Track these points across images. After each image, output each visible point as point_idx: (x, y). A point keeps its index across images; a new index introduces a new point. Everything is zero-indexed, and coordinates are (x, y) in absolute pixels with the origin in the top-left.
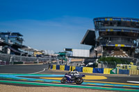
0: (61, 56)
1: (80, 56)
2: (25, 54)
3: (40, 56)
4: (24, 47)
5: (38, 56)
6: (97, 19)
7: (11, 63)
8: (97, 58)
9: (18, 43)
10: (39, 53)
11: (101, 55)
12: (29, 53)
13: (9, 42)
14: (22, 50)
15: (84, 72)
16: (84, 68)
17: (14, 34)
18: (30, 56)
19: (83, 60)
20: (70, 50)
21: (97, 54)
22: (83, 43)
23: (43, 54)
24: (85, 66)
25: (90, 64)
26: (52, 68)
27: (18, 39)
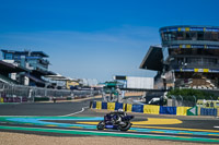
0: (110, 87)
1: (139, 87)
2: (53, 86)
3: (75, 88)
4: (50, 74)
5: (72, 88)
6: (165, 29)
7: (31, 99)
8: (165, 91)
9: (41, 68)
10: (74, 84)
11: (173, 85)
12: (59, 83)
13: (27, 67)
14: (47, 79)
15: (145, 112)
16: (146, 107)
17: (34, 54)
18: (59, 88)
19: (144, 94)
20: (124, 78)
21: (165, 85)
22: (143, 67)
23: (81, 85)
24: (147, 103)
25: (155, 99)
26: (95, 107)
27: (41, 62)
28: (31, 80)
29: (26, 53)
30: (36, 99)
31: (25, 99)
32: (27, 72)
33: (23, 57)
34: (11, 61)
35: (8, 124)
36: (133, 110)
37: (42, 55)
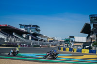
0: (67, 41)
1: (80, 41)
2: (42, 40)
3: (52, 41)
4: (40, 35)
5: (50, 41)
6: (92, 15)
7: (32, 46)
8: (91, 43)
9: (37, 32)
10: (51, 39)
11: (95, 40)
12: (44, 39)
13: (31, 32)
14: (39, 37)
15: (82, 52)
16: (83, 50)
17: (33, 26)
18: (45, 41)
19: (82, 44)
20: (73, 37)
21: (91, 40)
22: (82, 32)
23: (54, 40)
24: (83, 48)
25: (87, 47)
26: (60, 50)
27: (36, 30)
28: (32, 38)
29: (30, 26)
30: (34, 46)
31: (29, 46)
32: (30, 34)
33: (29, 27)
34: (23, 29)
35: (22, 57)
36: (77, 51)
37: (37, 27)
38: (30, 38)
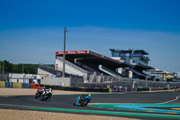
28: (134, 74)
29: (130, 52)
30: (139, 90)
31: (130, 89)
32: (130, 67)
33: (128, 55)
34: (118, 59)
37: (143, 53)
38: (131, 75)
